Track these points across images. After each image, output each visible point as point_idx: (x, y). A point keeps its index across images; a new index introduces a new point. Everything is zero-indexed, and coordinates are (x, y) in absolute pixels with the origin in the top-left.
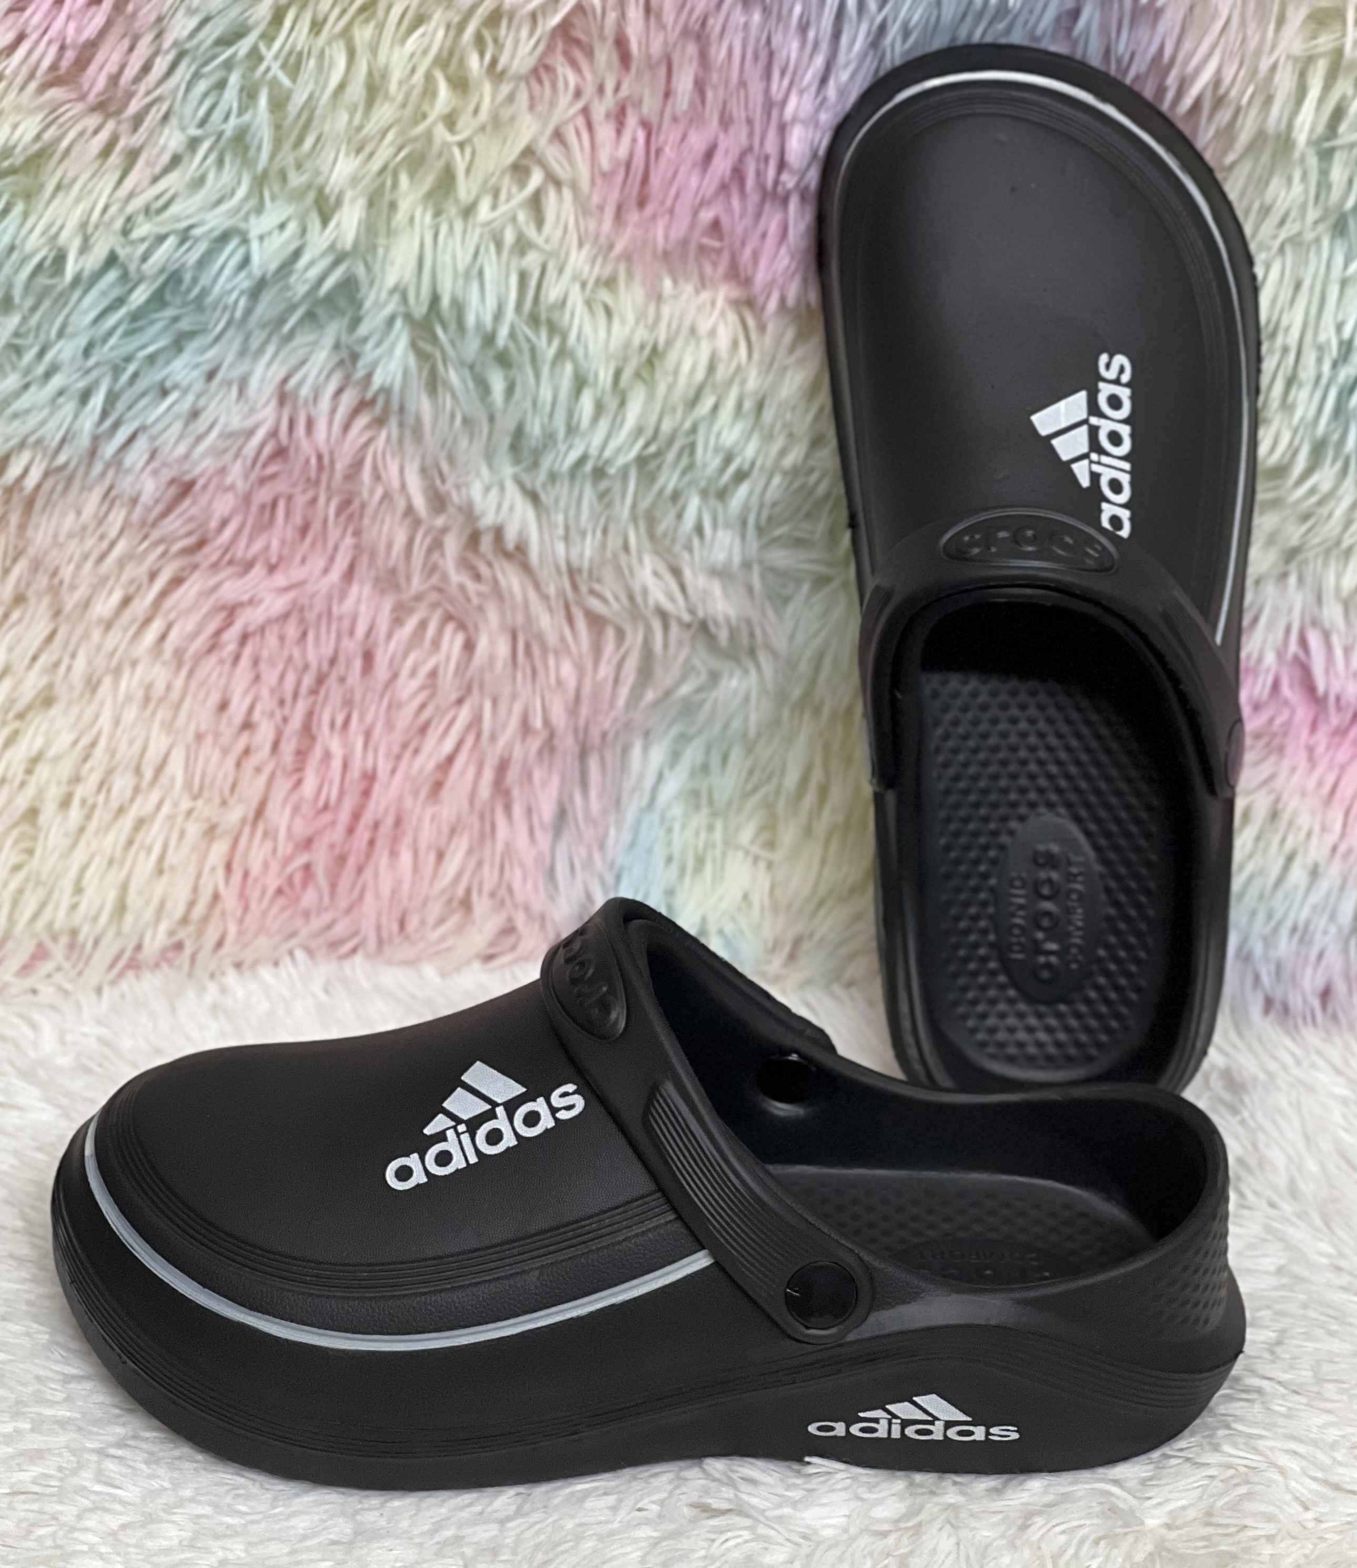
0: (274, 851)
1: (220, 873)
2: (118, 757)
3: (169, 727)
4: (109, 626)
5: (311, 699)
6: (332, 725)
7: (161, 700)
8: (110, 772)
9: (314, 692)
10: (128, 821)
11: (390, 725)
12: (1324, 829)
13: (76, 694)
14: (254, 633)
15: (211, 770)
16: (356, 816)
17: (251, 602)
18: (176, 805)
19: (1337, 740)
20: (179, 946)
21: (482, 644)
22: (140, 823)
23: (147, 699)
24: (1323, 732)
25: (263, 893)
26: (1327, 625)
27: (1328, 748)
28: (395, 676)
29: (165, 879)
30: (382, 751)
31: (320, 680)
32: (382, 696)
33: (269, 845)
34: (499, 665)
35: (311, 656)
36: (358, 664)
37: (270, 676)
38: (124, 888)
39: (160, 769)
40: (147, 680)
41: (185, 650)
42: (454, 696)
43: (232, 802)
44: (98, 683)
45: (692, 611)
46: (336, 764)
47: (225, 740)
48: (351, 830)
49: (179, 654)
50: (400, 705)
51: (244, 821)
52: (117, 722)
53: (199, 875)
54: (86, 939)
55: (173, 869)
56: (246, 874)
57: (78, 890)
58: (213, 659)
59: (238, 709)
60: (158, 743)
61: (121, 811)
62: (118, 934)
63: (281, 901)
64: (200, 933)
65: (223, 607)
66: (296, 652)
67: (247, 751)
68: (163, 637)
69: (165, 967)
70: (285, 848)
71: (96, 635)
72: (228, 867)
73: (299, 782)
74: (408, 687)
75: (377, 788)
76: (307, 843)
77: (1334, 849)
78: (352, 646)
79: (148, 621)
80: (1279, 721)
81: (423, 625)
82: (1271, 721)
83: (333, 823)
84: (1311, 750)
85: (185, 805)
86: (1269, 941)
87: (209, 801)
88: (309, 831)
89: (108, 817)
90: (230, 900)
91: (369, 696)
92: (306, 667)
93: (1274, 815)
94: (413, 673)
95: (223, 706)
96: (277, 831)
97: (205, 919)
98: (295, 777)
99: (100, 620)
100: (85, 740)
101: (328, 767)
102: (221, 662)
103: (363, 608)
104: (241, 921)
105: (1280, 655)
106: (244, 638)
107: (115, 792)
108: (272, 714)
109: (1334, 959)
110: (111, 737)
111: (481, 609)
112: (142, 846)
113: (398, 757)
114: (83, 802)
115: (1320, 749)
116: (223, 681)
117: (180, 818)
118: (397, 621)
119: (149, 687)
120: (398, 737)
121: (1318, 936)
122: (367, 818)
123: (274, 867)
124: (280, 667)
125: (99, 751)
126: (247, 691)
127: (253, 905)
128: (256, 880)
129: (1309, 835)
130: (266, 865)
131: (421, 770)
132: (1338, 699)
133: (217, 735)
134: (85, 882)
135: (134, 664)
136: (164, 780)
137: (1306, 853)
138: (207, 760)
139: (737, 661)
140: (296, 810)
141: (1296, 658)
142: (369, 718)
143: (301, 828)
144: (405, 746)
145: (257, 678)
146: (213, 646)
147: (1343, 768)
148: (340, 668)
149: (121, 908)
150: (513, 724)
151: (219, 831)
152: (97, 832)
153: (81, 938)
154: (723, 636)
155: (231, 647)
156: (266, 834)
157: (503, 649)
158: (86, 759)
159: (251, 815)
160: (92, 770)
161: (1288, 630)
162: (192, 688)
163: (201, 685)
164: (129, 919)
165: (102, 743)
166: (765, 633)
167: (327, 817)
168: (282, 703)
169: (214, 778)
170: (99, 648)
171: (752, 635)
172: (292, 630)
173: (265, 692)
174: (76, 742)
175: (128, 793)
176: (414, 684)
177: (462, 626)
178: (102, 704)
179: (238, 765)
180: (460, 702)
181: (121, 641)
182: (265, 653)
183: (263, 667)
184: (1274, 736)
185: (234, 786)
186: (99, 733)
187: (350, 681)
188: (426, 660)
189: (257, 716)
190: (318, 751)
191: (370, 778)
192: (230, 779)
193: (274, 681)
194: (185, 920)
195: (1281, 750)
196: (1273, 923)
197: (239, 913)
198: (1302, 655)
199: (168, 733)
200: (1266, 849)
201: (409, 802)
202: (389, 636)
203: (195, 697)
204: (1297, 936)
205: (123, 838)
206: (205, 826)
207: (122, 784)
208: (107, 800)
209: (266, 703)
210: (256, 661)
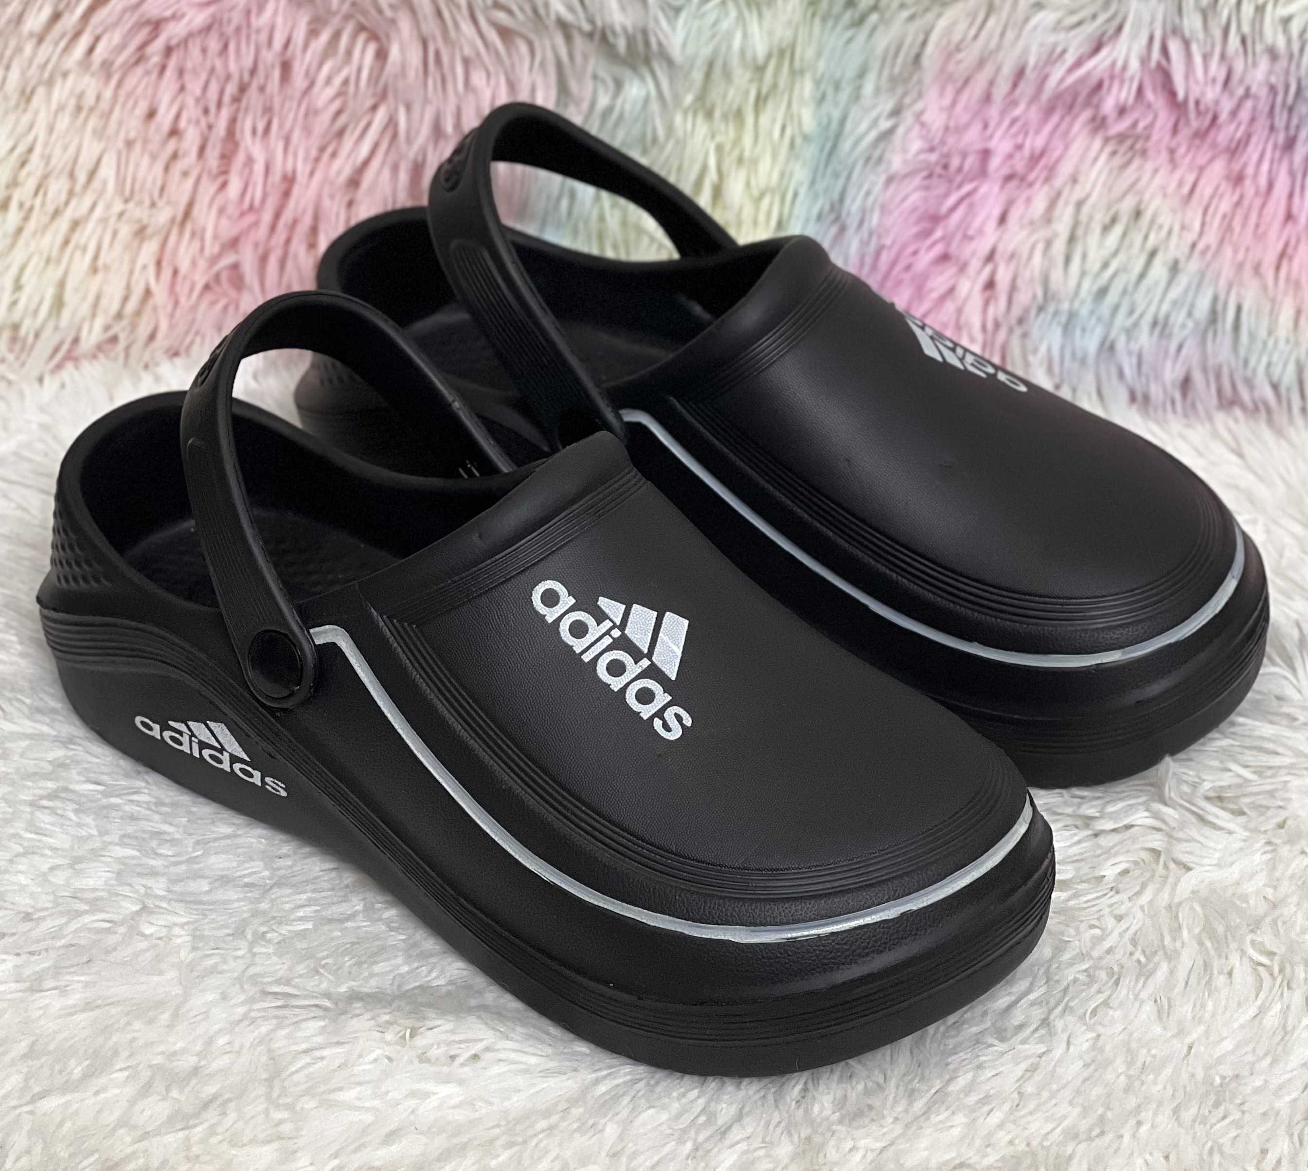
0: (202, 249)
1: (152, 270)
2: (53, 162)
3: (99, 134)
4: (41, 39)
5: (235, 106)
6: (254, 132)
7: (92, 110)
8: (45, 177)
9: (236, 100)
10: (63, 225)
11: (307, 130)
12: (1183, 227)
13: (12, 103)
14: (178, 45)
15: (141, 175)
16: (277, 215)
17: (174, 17)
18: (108, 207)
19: (1197, 142)
20: (114, 339)
21: (395, 52)
22: (75, 225)
23: (79, 109)
24: (1185, 133)
25: (192, 290)
26: (1187, 34)
27: (1188, 150)
28: (312, 84)
29: (100, 276)
30: (301, 154)
31: (243, 88)
32: (299, 105)
33: (196, 245)
34: (411, 74)
35: (233, 66)
36: (277, 74)
37: (195, 86)
38: (61, 285)
39: (92, 174)
40: (78, 91)
41: (112, 63)
42: (369, 103)
43: (161, 204)
44: (32, 92)
45: (592, 22)
46: (259, 168)
47: (154, 146)
48: (273, 228)
49: (107, 66)
50: (316, 112)
51: (173, 221)
52: (51, 129)
53: (131, 272)
54: (27, 334)
55: (107, 268)
56: (175, 272)
57: (18, 287)
58: (139, 70)
59: (165, 117)
60: (91, 149)
61: (57, 213)
62: (56, 328)
63: (209, 297)
64: (133, 327)
65: (148, 22)
66: (218, 64)
67: (175, 156)
68: (91, 50)
69: (101, 356)
70: (212, 248)
71: (28, 49)
72: (159, 264)
73: (224, 185)
74: (323, 95)
75: (296, 191)
76: (234, 243)
77: (1194, 246)
78: (269, 57)
79: (77, 35)
80: (1141, 125)
81: (336, 36)
82: (1135, 125)
83: (256, 224)
84: (1172, 152)
85: (118, 206)
86: (1130, 332)
87: (140, 203)
88: (234, 231)
89: (46, 219)
90: (160, 295)
91: (287, 105)
92: (228, 77)
93: (1138, 214)
94: (328, 81)
95: (151, 114)
96: (204, 230)
97: (138, 313)
98: (221, 180)
99: (31, 35)
100: (22, 148)
101: (251, 172)
102: (148, 73)
103: (280, 20)
104: (172, 316)
105: (1144, 61)
106: (168, 51)
107: (50, 195)
108: (198, 122)
109: (1191, 351)
110: (46, 144)
111: (393, 22)
112: (77, 247)
113: (317, 160)
114: (21, 205)
115: (1182, 150)
116: (150, 91)
117: (113, 220)
118: (313, 33)
119: (81, 96)
120: (315, 142)
121: (1176, 330)
122: (287, 217)
123: (202, 264)
124: (204, 76)
125: (35, 159)
126: (173, 100)
127: (183, 300)
128: (185, 278)
129: (1170, 232)
130: (194, 263)
131: (339, 173)
132: (1197, 103)
133: (146, 142)
134: (24, 279)
135: (65, 75)
136: (96, 184)
137: (1167, 249)
138: (137, 166)
139: (634, 68)
140: (222, 211)
141: (1159, 66)
142: (288, 124)
143: (228, 229)
144: (322, 149)
145: (182, 89)
146: (140, 58)
147: (1202, 169)
148: (260, 78)
149: (59, 303)
150: (426, 129)
151: (149, 231)
152: (35, 233)
153: (22, 332)
154: (621, 45)
155: (156, 59)
156: (193, 234)
157: (415, 57)
158: (23, 164)
159: (179, 217)
160: (29, 174)
161: (1151, 39)
162: (121, 99)
163: (129, 95)
164: (66, 314)
165: (38, 149)
166: (660, 44)
167: (250, 218)
168: (206, 111)
169: (144, 182)
170: (31, 62)
171: (647, 43)
172: (214, 45)
173: (190, 101)
174: (13, 149)
175: (63, 197)
176: (330, 92)
177: (374, 36)
178: (37, 112)
179: (167, 168)
180: (374, 108)
181: (53, 52)
182: (189, 65)
183: (187, 77)
184: (1137, 138)
185: (162, 189)
186: (35, 140)
187: (268, 90)
188: (340, 70)
189: (183, 124)
190: (241, 157)
191: (289, 180)
192: (159, 183)
193: (198, 92)
194: (119, 316)
195: (1144, 153)
196: (1136, 316)
197: (169, 308)
198: (1164, 63)
199: (100, 139)
200: (1131, 246)
201: (326, 203)
202: (306, 47)
203: (124, 105)
204: (1158, 329)
205: (60, 239)
206: (136, 227)
207: (57, 188)
208: (43, 204)
209: (192, 111)
210: (181, 72)
